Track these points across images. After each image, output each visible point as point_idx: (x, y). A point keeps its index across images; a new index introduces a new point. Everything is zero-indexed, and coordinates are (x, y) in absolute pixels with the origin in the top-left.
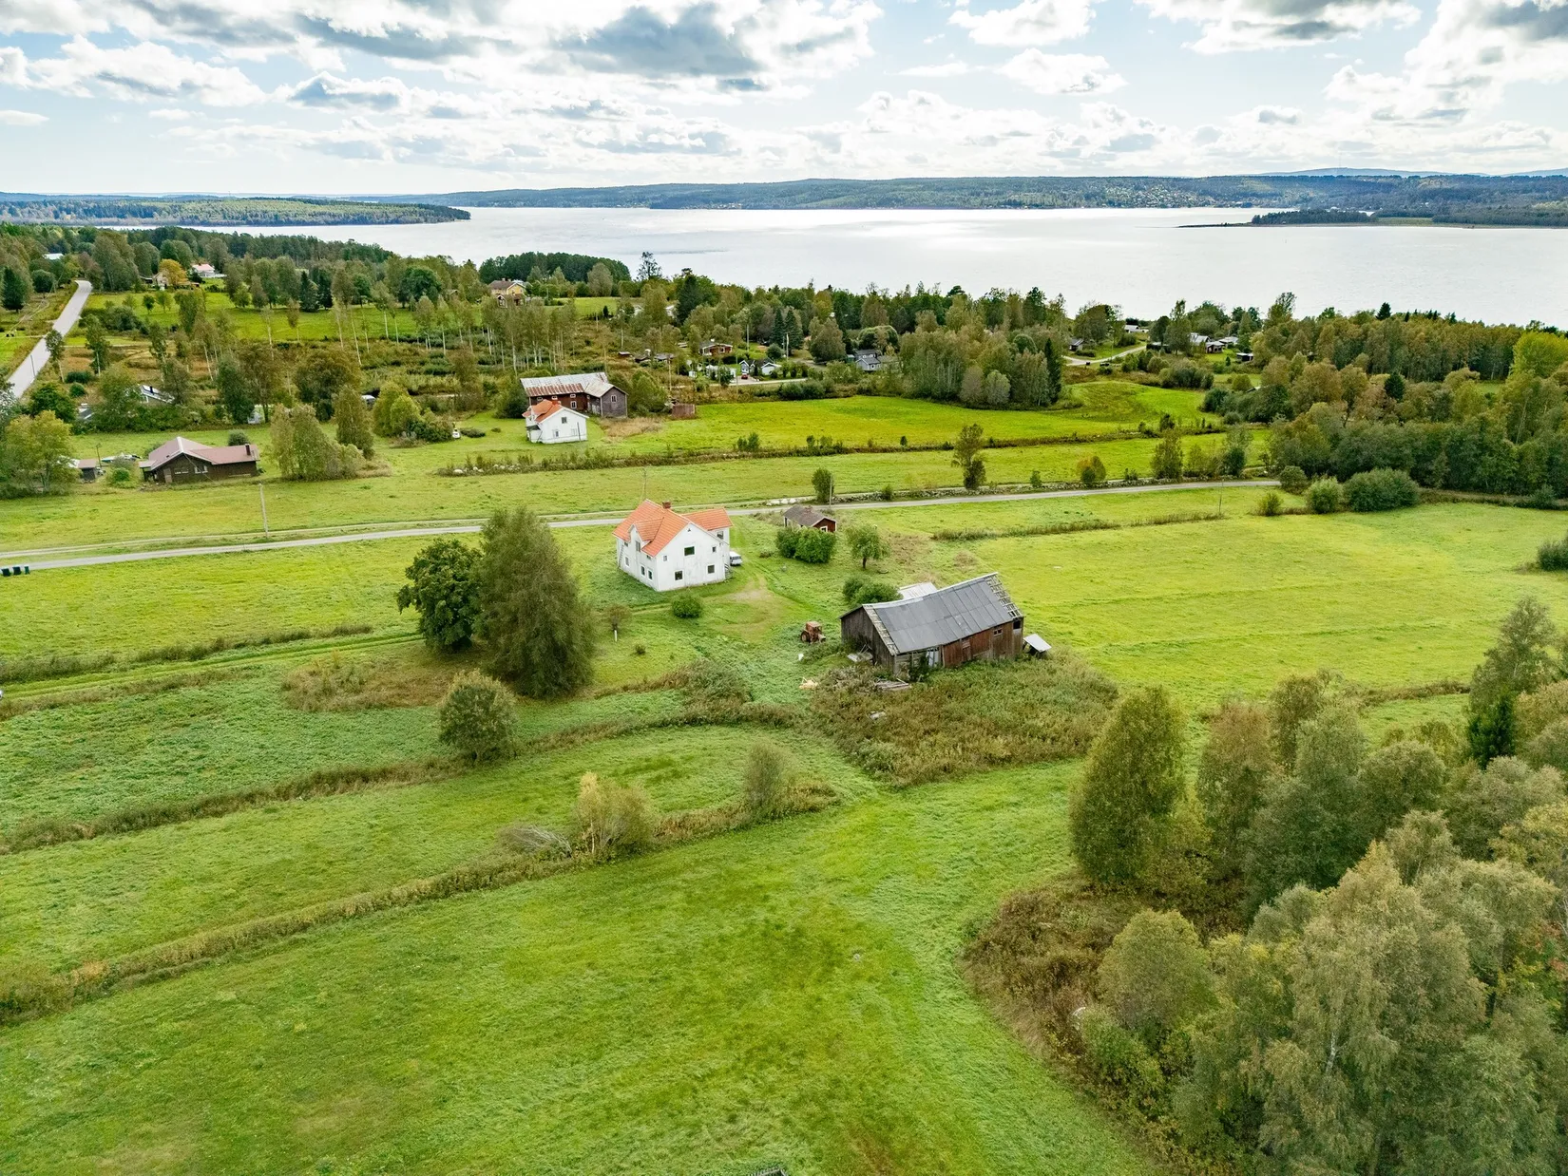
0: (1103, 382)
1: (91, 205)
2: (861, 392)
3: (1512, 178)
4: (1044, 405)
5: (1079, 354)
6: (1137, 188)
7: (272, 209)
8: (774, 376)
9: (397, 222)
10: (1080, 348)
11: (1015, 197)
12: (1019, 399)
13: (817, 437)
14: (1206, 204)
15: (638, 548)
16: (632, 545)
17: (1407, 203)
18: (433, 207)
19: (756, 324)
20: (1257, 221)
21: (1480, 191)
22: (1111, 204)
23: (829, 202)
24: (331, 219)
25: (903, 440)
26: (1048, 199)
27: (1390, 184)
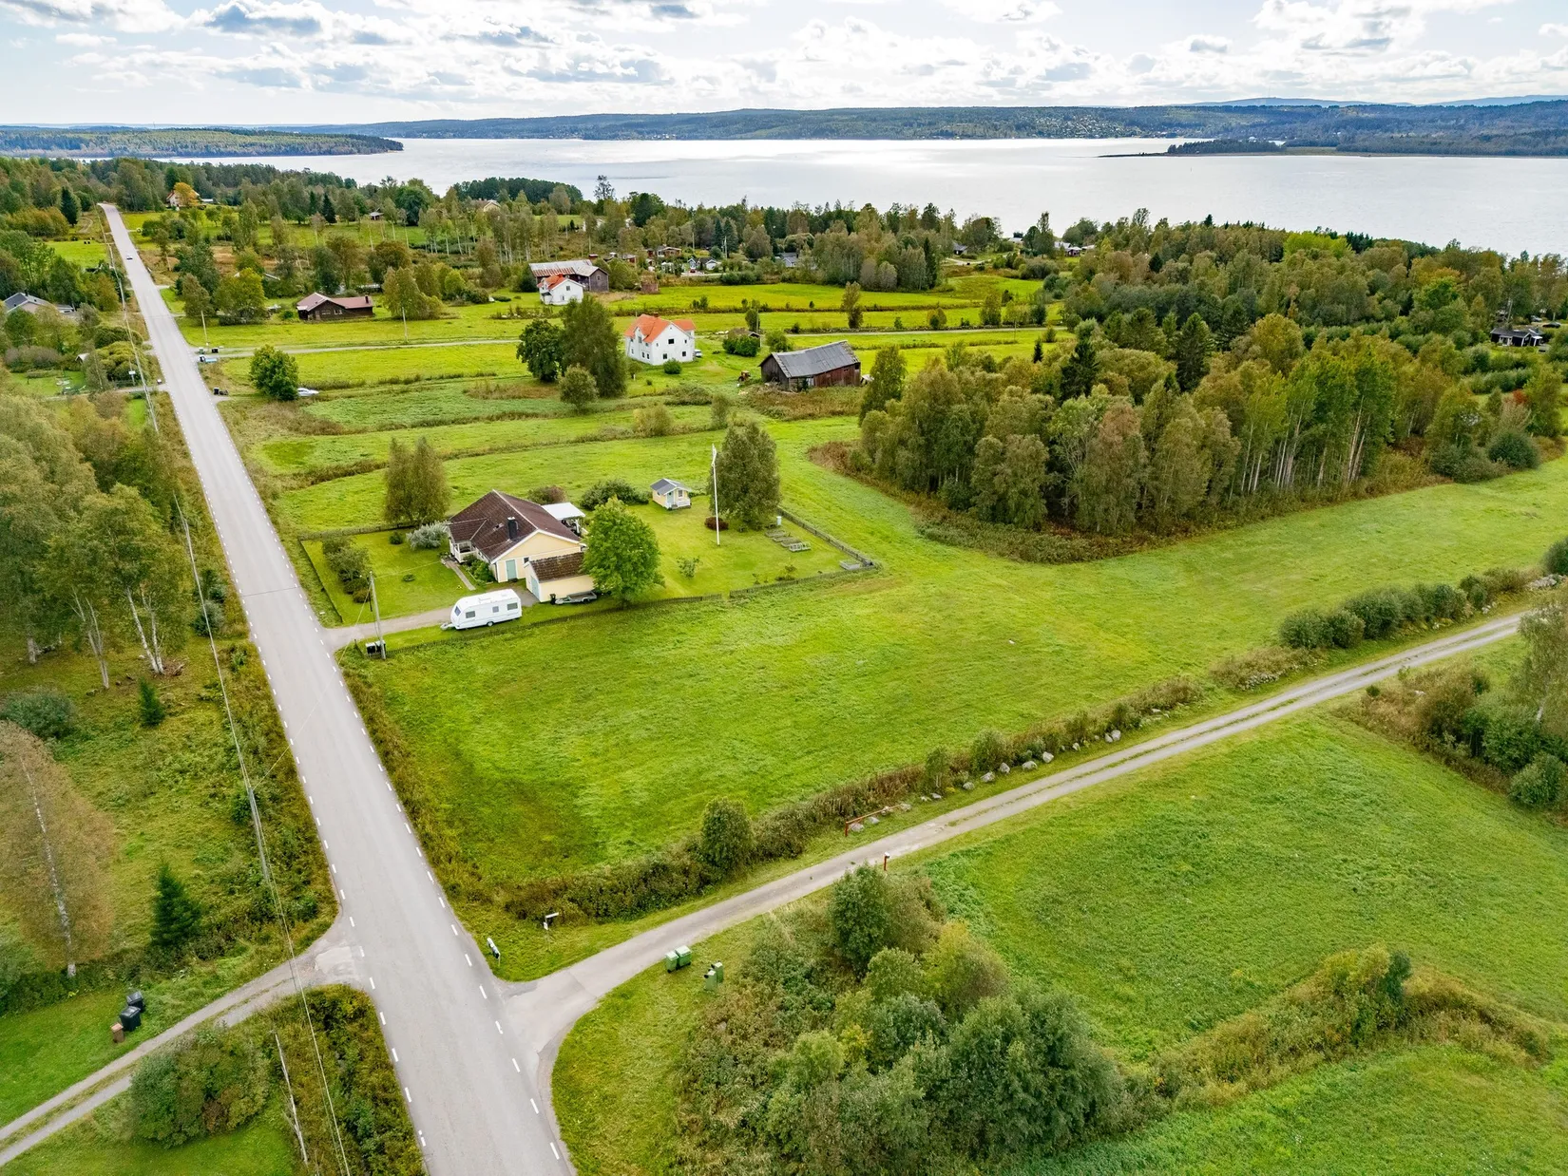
0: (976, 275)
1: (13, 136)
2: (784, 280)
3: (1425, 108)
4: (924, 289)
5: (963, 257)
6: (1067, 119)
7: (201, 140)
8: (716, 270)
9: (329, 152)
10: (965, 253)
11: (947, 128)
12: (902, 284)
13: (749, 300)
14: (1132, 134)
15: (640, 341)
16: (636, 340)
17: (1320, 133)
18: (365, 138)
19: (699, 233)
20: (1173, 151)
21: (1388, 121)
22: (1041, 134)
23: (763, 132)
24: (262, 150)
25: (811, 305)
26: (980, 130)
27: (1311, 112)
